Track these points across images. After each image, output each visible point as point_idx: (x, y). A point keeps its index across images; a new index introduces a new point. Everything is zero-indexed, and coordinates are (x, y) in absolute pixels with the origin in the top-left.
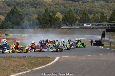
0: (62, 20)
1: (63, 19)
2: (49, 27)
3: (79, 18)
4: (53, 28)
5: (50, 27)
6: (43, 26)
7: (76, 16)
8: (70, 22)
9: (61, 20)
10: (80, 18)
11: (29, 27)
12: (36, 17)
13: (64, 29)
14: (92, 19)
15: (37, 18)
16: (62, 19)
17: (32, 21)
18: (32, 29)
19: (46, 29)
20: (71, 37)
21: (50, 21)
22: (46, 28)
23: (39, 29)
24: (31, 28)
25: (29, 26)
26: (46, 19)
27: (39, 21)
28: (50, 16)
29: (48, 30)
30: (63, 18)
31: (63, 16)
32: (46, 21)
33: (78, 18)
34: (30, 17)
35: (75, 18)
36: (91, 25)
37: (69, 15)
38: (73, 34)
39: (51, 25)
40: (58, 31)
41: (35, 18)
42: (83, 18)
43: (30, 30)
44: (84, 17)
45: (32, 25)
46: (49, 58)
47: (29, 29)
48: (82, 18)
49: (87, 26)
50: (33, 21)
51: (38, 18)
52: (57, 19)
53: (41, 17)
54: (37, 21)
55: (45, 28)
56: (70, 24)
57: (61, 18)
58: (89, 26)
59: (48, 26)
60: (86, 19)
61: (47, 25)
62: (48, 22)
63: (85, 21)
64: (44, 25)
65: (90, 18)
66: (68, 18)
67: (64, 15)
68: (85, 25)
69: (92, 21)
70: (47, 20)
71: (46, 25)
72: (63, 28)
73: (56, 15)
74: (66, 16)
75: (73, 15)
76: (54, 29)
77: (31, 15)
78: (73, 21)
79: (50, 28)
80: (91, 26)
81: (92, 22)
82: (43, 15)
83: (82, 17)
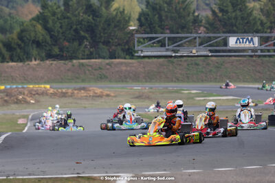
0: (141, 25)
1: (142, 18)
2: (87, 52)
3: (209, 13)
4: (104, 58)
5: (91, 53)
6: (61, 50)
7: (197, 5)
8: (172, 32)
9: (137, 22)
10: (214, 12)
11: (7, 54)
12: (34, 15)
13: (146, 60)
14: (263, 18)
15: (37, 19)
16: (139, 20)
17: (17, 30)
18: (20, 64)
19: (74, 61)
20: (177, 92)
21: (91, 29)
22: (77, 58)
23: (48, 62)
24: (16, 59)
25: (4, 51)
26: (74, 19)
27: (46, 28)
28: (90, 9)
29: (83, 64)
30: (142, 14)
31: (144, 7)
32: (76, 31)
33: (205, 14)
34: (10, 14)
35: (194, 12)
36: (256, 40)
37: (169, 4)
38: (187, 78)
39: (95, 44)
40: (124, 68)
41: (30, 17)
42: (227, 12)
43: (12, 67)
44: (230, 9)
45: (19, 45)
46: (89, 178)
47: (5, 64)
48: (220, 15)
49: (242, 45)
50: (22, 31)
51: (41, 19)
52: (120, 21)
53: (54, 14)
54: (39, 27)
55: (71, 58)
56: (173, 41)
57: (136, 16)
58: (247, 45)
59: (82, 48)
60: (236, 18)
61: (80, 45)
62: (82, 33)
63: (232, 25)
64: (66, 44)
65: (255, 12)
66: (163, 13)
67: (148, 3)
68: (232, 42)
69: (262, 24)
70: (80, 23)
71: (76, 44)
72: (144, 57)
73: (115, 5)
74: (154, 8)
75: (183, 2)
76: (108, 61)
77: (13, 7)
78: (183, 28)
79: (90, 57)
80: (256, 45)
81: (260, 28)
82: (61, 3)
83: (221, 10)
